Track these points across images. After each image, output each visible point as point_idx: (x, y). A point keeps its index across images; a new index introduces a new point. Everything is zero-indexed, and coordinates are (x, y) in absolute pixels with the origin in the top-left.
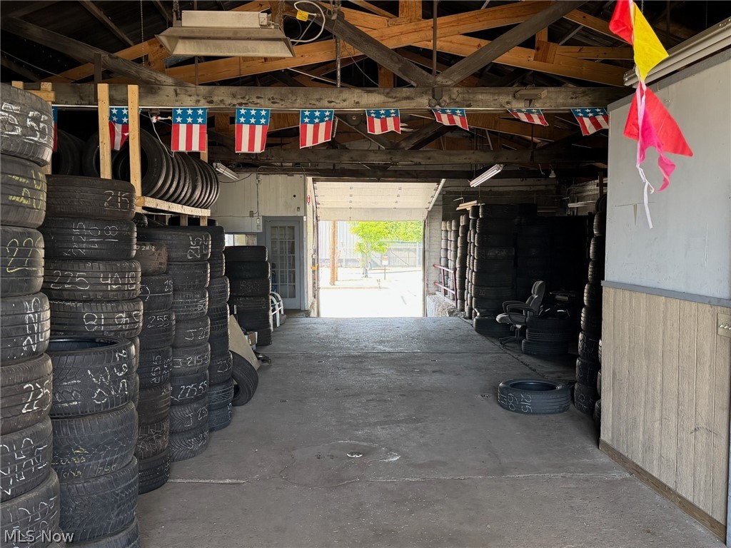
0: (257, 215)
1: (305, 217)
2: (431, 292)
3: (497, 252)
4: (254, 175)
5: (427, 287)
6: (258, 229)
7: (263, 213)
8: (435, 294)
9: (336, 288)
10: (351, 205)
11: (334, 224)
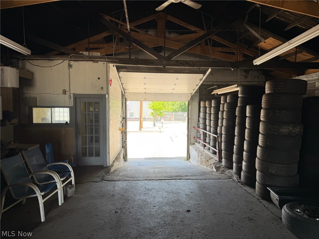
0: (69, 92)
1: (107, 95)
2: (192, 142)
3: (291, 128)
4: (66, 63)
5: (190, 140)
6: (69, 104)
7: (73, 91)
8: (194, 144)
9: (142, 132)
10: (145, 91)
11: (141, 102)
